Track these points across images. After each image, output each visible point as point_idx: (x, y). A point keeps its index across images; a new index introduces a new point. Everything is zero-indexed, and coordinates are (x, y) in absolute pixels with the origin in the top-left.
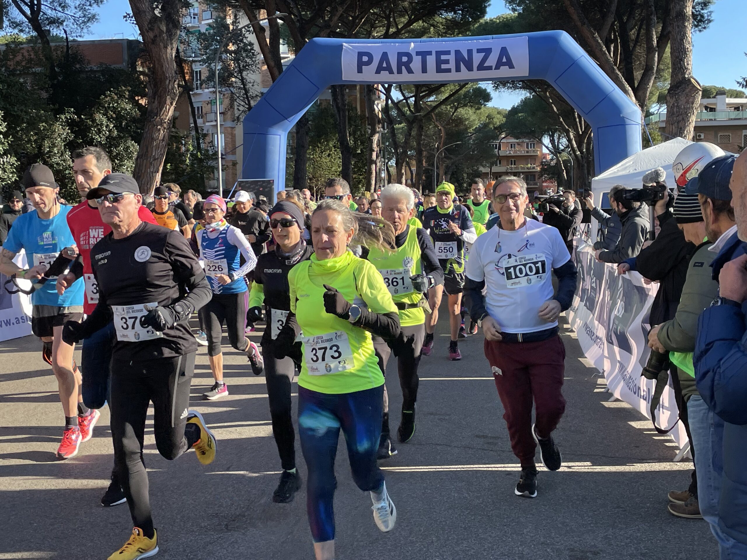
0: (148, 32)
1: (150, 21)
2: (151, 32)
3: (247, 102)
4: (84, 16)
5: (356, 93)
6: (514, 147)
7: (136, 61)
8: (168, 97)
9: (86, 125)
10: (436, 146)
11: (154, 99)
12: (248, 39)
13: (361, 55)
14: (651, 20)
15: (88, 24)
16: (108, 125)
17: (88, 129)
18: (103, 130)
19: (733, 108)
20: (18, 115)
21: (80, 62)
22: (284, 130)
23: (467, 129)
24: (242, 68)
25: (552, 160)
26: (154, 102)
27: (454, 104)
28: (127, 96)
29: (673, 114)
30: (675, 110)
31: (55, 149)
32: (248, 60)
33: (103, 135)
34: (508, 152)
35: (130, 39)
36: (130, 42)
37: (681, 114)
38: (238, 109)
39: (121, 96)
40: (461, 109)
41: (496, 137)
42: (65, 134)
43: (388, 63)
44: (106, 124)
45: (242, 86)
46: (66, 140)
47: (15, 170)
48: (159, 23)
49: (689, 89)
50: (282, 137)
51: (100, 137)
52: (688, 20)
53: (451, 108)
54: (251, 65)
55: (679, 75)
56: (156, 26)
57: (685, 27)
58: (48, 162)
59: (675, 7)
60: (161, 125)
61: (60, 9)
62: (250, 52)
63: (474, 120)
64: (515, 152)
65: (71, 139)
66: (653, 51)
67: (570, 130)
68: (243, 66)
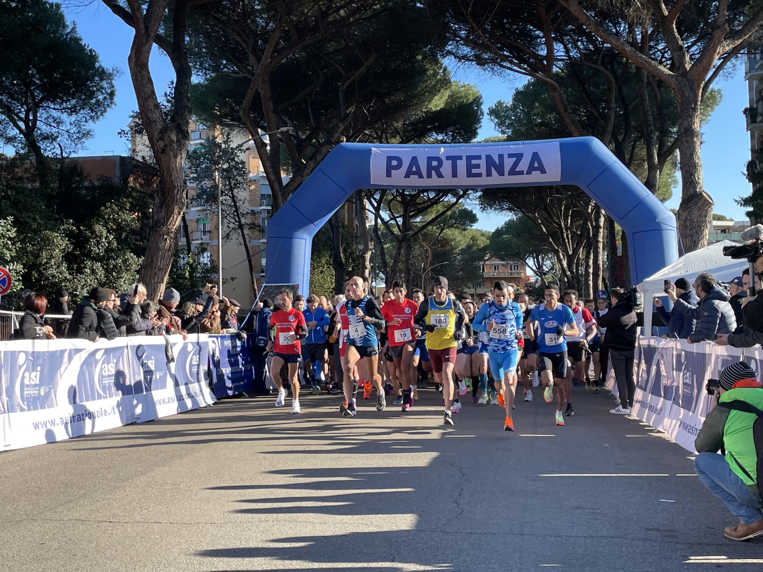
0: (158, 141)
1: (161, 130)
2: (162, 142)
3: (237, 220)
4: (79, 132)
5: (344, 212)
6: (498, 269)
7: (128, 177)
8: (176, 207)
9: (85, 236)
10: (423, 266)
11: (161, 208)
12: (240, 158)
13: (390, 159)
14: (652, 138)
15: (82, 140)
16: (107, 236)
17: (87, 240)
18: (103, 242)
19: (720, 231)
20: (25, 222)
21: (80, 174)
22: (310, 234)
23: (452, 249)
24: (233, 186)
25: (536, 282)
26: (161, 212)
27: (440, 225)
28: (128, 208)
29: (686, 227)
30: (688, 223)
31: (53, 260)
32: (239, 178)
33: (102, 246)
34: (492, 274)
35: (123, 155)
36: (122, 159)
37: (695, 228)
38: (228, 226)
39: (122, 208)
40: (447, 230)
41: (481, 258)
42: (64, 245)
43: (418, 167)
44: (105, 235)
45: (233, 204)
46: (65, 251)
47: (21, 278)
48: (169, 132)
49: (701, 203)
50: (307, 241)
51: (98, 248)
52: (697, 136)
53: (438, 228)
54: (242, 183)
55: (691, 189)
56: (166, 136)
57: (694, 143)
58: (43, 274)
59: (683, 123)
60: (168, 234)
61: (55, 125)
62: (241, 170)
63: (460, 241)
64: (499, 273)
65: (70, 250)
66: (654, 169)
67: (560, 250)
68: (234, 184)
